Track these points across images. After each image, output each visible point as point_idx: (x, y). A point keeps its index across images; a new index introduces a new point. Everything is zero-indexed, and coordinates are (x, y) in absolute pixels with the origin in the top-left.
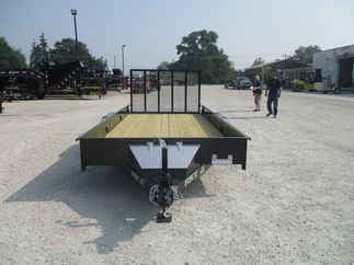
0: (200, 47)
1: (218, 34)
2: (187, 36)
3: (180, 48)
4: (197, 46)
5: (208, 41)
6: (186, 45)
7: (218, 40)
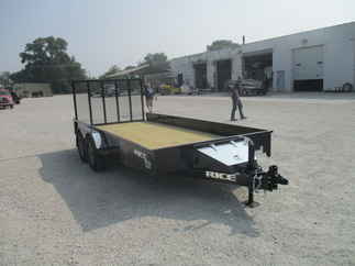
0: (48, 54)
1: (67, 41)
2: (31, 42)
3: (24, 57)
4: (44, 54)
5: (56, 48)
6: (32, 53)
7: (68, 47)
